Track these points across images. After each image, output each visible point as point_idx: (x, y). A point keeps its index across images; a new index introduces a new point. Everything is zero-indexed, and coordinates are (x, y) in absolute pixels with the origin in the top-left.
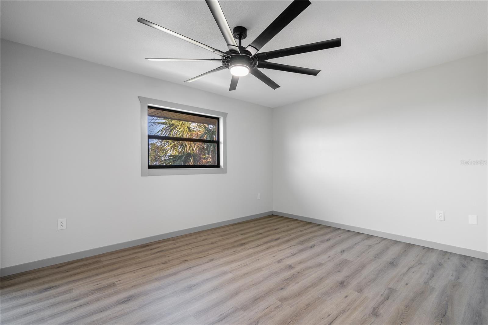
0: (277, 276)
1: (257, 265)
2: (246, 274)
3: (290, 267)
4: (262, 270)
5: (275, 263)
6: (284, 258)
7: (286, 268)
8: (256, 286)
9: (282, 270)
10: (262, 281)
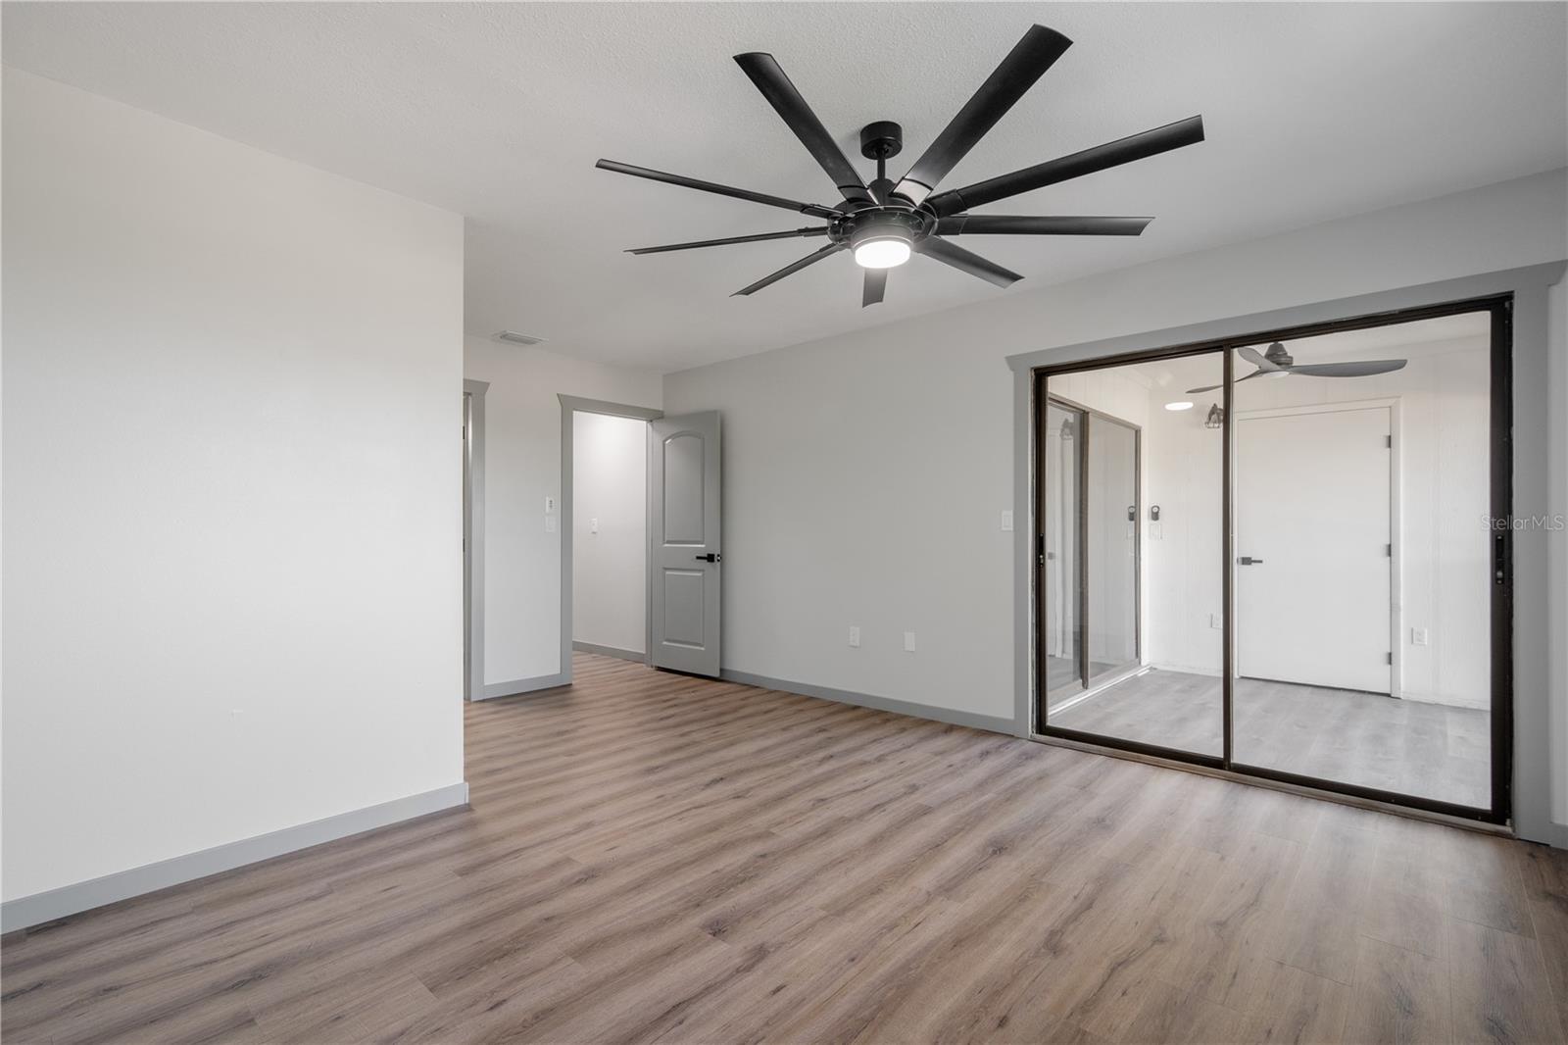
0: (771, 890)
1: (847, 929)
2: (876, 890)
3: (718, 930)
4: (823, 909)
5: (779, 946)
6: (731, 976)
7: (739, 921)
8: (835, 860)
9: (753, 912)
10: (818, 872)
